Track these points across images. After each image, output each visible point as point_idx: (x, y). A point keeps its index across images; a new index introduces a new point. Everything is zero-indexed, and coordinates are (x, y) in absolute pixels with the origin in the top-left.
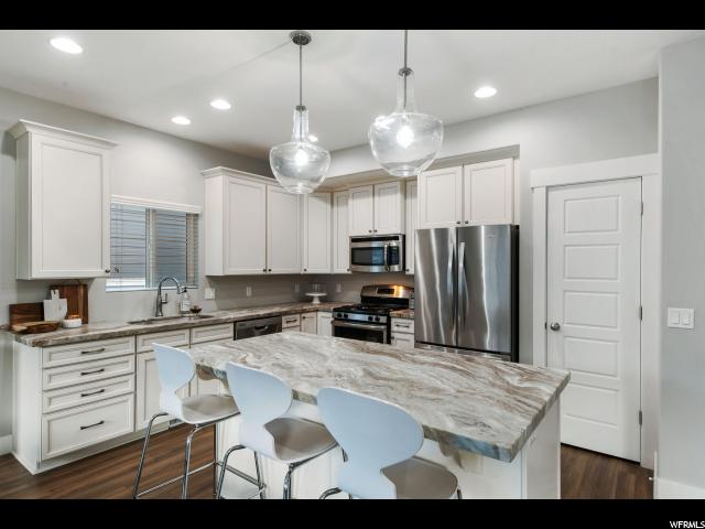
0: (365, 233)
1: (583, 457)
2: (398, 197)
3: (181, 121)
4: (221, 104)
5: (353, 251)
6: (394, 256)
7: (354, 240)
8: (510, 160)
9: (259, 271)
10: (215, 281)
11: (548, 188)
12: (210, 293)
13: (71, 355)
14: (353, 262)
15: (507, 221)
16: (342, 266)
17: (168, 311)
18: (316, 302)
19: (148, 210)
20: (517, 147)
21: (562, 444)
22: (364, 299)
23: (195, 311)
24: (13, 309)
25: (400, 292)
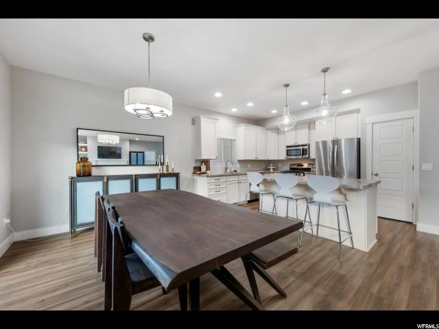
0: (293, 144)
1: (387, 221)
2: (307, 130)
3: (234, 110)
4: (250, 104)
5: (287, 151)
6: (304, 152)
7: (288, 147)
8: (356, 114)
9: (254, 158)
10: (240, 161)
11: (373, 124)
12: (238, 166)
13: (213, 180)
14: (287, 155)
15: (355, 136)
16: (283, 156)
17: (228, 171)
18: (272, 170)
19: (221, 139)
20: (359, 109)
21: (379, 217)
22: (291, 169)
23: (235, 171)
24: (195, 168)
25: (306, 166)
